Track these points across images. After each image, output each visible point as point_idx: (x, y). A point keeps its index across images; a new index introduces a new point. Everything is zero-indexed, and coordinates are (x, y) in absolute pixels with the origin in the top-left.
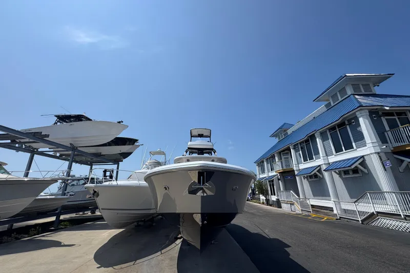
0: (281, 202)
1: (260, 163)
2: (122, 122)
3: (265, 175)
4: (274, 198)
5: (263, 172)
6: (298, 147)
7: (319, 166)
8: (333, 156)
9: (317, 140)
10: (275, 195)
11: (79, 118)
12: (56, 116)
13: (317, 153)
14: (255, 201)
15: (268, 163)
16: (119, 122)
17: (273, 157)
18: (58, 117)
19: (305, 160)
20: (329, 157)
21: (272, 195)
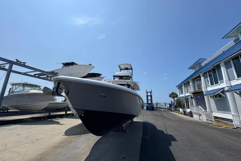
0: (193, 113)
1: (180, 87)
2: (91, 64)
3: (183, 95)
4: (188, 110)
5: (182, 93)
6: (207, 75)
7: (223, 88)
8: (236, 80)
9: (222, 68)
10: (189, 108)
11: (72, 64)
12: (62, 64)
13: (221, 78)
14: (176, 112)
15: (185, 87)
16: (90, 65)
17: (189, 83)
18: (64, 64)
19: (212, 84)
20: (231, 81)
21: (187, 108)
